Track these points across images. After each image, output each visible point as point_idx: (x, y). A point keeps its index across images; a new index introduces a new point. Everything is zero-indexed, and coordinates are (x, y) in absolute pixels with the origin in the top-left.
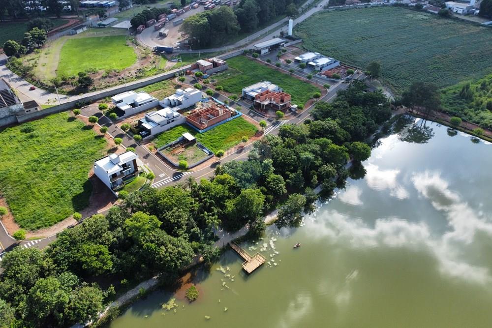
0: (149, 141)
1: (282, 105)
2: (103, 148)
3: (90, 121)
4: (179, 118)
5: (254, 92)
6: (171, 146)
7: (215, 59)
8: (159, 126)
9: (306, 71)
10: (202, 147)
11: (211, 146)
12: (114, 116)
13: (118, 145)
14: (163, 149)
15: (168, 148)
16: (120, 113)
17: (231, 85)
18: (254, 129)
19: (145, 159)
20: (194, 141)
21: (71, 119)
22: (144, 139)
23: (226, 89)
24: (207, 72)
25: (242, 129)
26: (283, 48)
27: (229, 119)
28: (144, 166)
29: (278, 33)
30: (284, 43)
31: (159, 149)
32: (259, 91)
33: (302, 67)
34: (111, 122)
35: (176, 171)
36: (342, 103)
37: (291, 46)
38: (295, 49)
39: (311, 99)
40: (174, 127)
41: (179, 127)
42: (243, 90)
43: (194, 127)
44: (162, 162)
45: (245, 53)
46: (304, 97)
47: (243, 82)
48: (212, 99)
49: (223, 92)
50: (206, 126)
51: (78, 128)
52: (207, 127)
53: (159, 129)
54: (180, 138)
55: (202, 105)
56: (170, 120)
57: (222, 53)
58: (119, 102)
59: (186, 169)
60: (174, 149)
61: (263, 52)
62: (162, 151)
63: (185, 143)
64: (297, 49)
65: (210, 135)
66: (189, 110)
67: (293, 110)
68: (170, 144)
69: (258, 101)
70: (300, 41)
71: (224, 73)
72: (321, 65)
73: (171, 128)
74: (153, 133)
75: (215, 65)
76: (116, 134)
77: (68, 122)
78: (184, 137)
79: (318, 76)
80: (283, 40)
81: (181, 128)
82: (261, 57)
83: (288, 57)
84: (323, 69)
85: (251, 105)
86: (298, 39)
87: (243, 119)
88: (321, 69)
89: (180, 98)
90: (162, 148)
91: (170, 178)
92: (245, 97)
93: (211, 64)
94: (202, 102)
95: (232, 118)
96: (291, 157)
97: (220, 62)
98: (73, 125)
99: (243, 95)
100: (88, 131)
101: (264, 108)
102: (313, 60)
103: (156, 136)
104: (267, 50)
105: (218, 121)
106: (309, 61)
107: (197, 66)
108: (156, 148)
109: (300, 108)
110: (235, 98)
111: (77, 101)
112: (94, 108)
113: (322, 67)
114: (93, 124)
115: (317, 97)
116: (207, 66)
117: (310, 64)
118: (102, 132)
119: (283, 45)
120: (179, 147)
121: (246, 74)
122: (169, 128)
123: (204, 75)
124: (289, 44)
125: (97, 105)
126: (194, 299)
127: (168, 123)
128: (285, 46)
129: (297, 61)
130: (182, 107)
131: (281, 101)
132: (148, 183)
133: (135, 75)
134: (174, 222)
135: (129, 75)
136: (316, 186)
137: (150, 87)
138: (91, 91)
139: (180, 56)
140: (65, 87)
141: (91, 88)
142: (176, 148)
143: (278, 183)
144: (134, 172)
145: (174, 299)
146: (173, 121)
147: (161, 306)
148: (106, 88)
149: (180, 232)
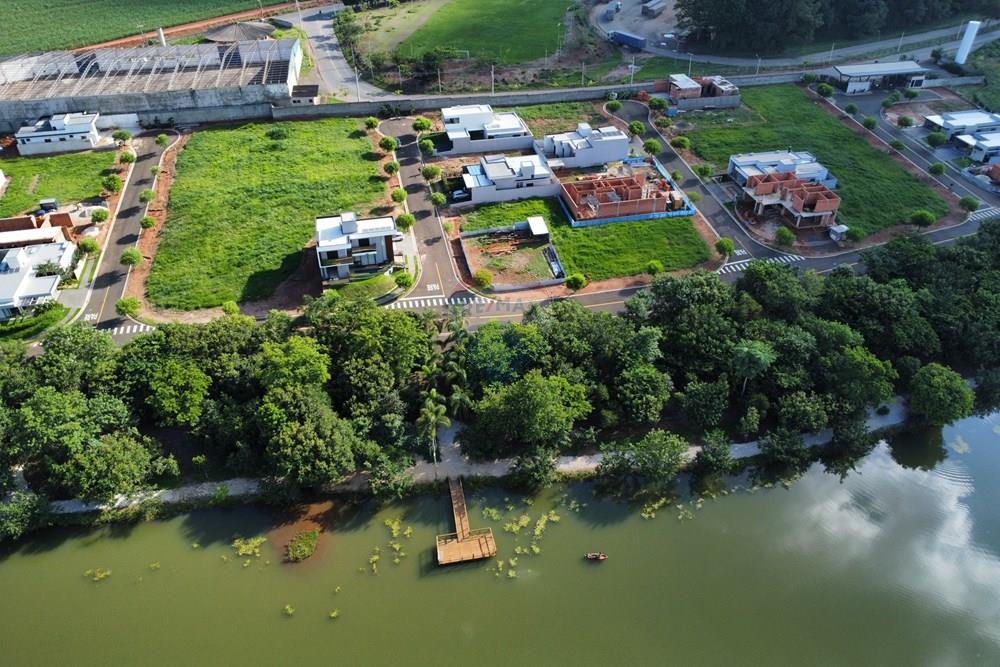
0: (458, 213)
1: (805, 215)
2: (369, 201)
3: (381, 146)
4: (548, 181)
5: (758, 169)
6: (491, 235)
7: (717, 80)
8: (494, 187)
9: (941, 156)
10: (553, 256)
11: (575, 259)
12: (428, 146)
13: (395, 204)
14: (474, 236)
15: (485, 236)
16: (443, 142)
17: (718, 143)
18: (699, 253)
19: (425, 246)
20: (544, 239)
21: (357, 135)
22: (452, 205)
23: (699, 149)
24: (681, 103)
25: (670, 244)
26: (915, 89)
27: (656, 215)
28: (415, 258)
29: (926, 54)
30: (923, 78)
31: (465, 233)
32: (770, 171)
33: (934, 142)
34: (420, 158)
35: (466, 287)
36: (969, 253)
37: (943, 89)
38: (945, 98)
39: (903, 223)
40: (527, 199)
41: (536, 202)
42: (733, 158)
43: (567, 212)
44: (453, 262)
45: (805, 82)
46: (886, 215)
47: (751, 142)
48: (652, 163)
49: (688, 155)
50: (592, 216)
51: (357, 152)
52: (595, 218)
53: (491, 195)
54: (520, 224)
55: (620, 169)
56: (525, 180)
57: (743, 71)
58: (452, 121)
59: (490, 291)
60: (494, 242)
61: (851, 88)
62: (466, 240)
63: (525, 238)
64: (953, 97)
65: (588, 236)
66: (583, 173)
67: (833, 237)
68: (493, 229)
69: (751, 193)
70: (979, 80)
71: (722, 113)
72: (990, 149)
73: (520, 200)
74: (476, 199)
75: (709, 90)
76: (411, 182)
77: (349, 137)
78: (528, 225)
79: (968, 175)
80: (925, 70)
81: (539, 205)
82: (840, 98)
83: (914, 112)
84: (993, 160)
85: (732, 197)
86: (978, 74)
87: (691, 224)
88: (986, 159)
89: (577, 143)
90: (472, 233)
91: (443, 299)
92: (731, 178)
93: (699, 86)
94: (625, 163)
95: (663, 215)
96: (723, 341)
97: (723, 88)
98: (355, 145)
99: (728, 171)
100: (368, 164)
101: (760, 212)
102: (978, 131)
103: (478, 207)
104: (866, 86)
105: (627, 212)
106: (962, 130)
107: (668, 87)
108: (461, 230)
109: (851, 236)
110: (703, 172)
111: (387, 104)
112: (405, 125)
113: (992, 155)
114: (384, 152)
115: (922, 222)
116: (686, 90)
117: (958, 139)
118: (386, 171)
119: (919, 83)
120: (507, 241)
121: (772, 127)
122: (516, 198)
123: (670, 108)
124: (937, 83)
125: (412, 119)
126: (296, 560)
127: (518, 187)
128: (924, 84)
129: (930, 125)
130: (571, 162)
131: (811, 206)
132: (396, 292)
133: (532, 78)
134: (355, 386)
135: (520, 77)
136: (752, 437)
137: (540, 109)
138: (431, 92)
139: (651, 61)
140: (391, 74)
141: (433, 86)
142: (500, 241)
143: (646, 391)
144: (384, 263)
145: (265, 539)
146: (531, 185)
147: (232, 541)
148: (460, 91)
149: (358, 409)
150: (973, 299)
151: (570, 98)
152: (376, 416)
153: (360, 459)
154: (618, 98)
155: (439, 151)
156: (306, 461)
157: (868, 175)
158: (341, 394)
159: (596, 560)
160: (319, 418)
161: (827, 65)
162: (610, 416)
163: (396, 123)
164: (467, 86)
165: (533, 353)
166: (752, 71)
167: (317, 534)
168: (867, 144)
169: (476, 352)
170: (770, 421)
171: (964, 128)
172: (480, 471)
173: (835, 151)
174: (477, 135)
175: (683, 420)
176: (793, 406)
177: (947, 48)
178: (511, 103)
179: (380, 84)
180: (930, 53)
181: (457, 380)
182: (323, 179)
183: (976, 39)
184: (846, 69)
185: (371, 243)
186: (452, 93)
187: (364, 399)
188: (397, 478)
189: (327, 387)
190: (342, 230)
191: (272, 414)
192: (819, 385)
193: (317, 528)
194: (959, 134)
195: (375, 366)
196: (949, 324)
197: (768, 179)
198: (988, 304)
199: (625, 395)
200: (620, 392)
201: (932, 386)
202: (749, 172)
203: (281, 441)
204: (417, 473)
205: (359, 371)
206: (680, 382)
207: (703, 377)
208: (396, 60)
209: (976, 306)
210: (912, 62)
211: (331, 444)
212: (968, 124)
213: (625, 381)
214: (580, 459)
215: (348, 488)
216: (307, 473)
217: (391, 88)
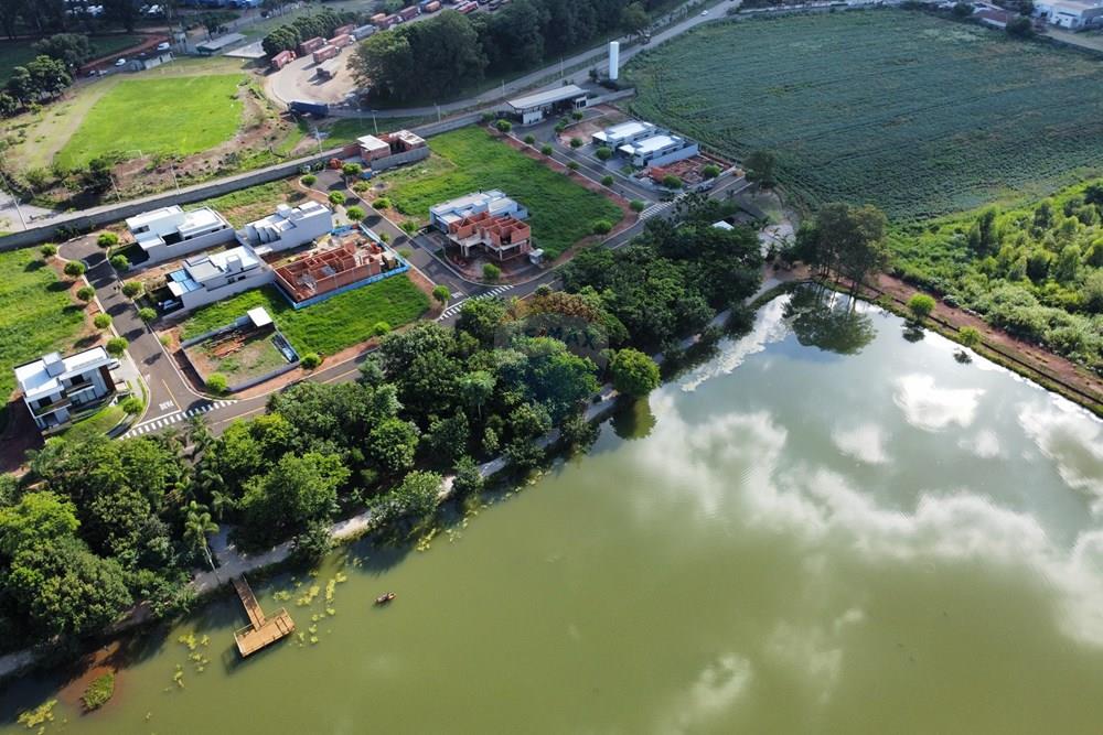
0: (173, 323)
1: (504, 248)
2: (70, 335)
3: (67, 273)
4: (259, 271)
5: (456, 214)
6: (215, 337)
7: (403, 135)
8: (205, 289)
9: (611, 167)
10: (282, 342)
11: (305, 340)
12: (121, 262)
13: (101, 330)
14: (197, 343)
15: (209, 340)
16: (136, 254)
17: (417, 197)
18: (420, 305)
19: (146, 366)
20: (269, 328)
21: (34, 266)
22: (165, 318)
23: (401, 206)
24: (374, 163)
25: (393, 303)
26: (581, 110)
27: (374, 279)
28: (139, 381)
29: (584, 75)
30: (584, 98)
31: (186, 342)
32: (467, 214)
33: (603, 157)
34: (115, 276)
35: (201, 396)
37: (604, 105)
38: (607, 113)
39: (589, 234)
40: (243, 293)
41: (252, 293)
42: (432, 209)
43: (285, 295)
44: (181, 375)
45: (484, 122)
46: (574, 231)
47: (447, 190)
48: (359, 229)
49: (392, 213)
50: (312, 294)
51: (40, 285)
52: (316, 295)
53: (204, 297)
54: (241, 319)
55: (330, 242)
56: (235, 275)
57: (427, 120)
58: (141, 230)
59: (226, 393)
60: (219, 344)
61: (527, 119)
62: (189, 349)
63: (250, 332)
64: (614, 111)
65: (312, 314)
66: (294, 254)
67: (533, 261)
68: (214, 331)
69: (454, 238)
70: (631, 92)
71: (415, 166)
72: (646, 154)
73: (236, 295)
74: (188, 305)
75: (398, 146)
76: (111, 303)
77: (26, 271)
78: (249, 318)
79: (634, 180)
80: (584, 91)
81: (256, 296)
82: (519, 130)
83: (584, 131)
84: (650, 163)
85: (440, 245)
86: (629, 87)
87: (408, 279)
88: (646, 164)
89: (280, 227)
90: (193, 340)
91: (180, 414)
92: (435, 228)
93: (387, 145)
94: (333, 234)
95: (380, 277)
96: (452, 379)
97: (411, 142)
98: (34, 278)
99: (430, 223)
100: (57, 295)
101: (467, 254)
102: (636, 138)
103: (193, 313)
104: (539, 115)
105: (344, 282)
106: (622, 142)
107: (357, 151)
108: (181, 340)
109: (546, 257)
110: (409, 228)
111: (61, 226)
112: (89, 244)
113: (649, 159)
114: (73, 278)
115: (602, 231)
116: (375, 151)
117: (622, 151)
118: (80, 298)
119: (583, 103)
120: (233, 339)
121: (463, 171)
122: (231, 294)
123: (365, 171)
124: (598, 100)
125: (94, 237)
126: (97, 707)
127: (230, 282)
128: (588, 103)
129: (597, 141)
130: (279, 246)
131: (506, 239)
132: (128, 420)
133: (218, 166)
134: (110, 523)
135: (204, 167)
136: (496, 454)
137: (234, 197)
138: (108, 201)
139: (337, 125)
140: (56, 191)
141: (109, 195)
142: (225, 341)
143: (396, 442)
144: (106, 395)
145: (55, 701)
146: (243, 278)
147: (17, 718)
148: (141, 195)
149: (120, 545)
150: (646, 288)
151: (263, 180)
152: (141, 545)
153: (135, 591)
154: (312, 170)
155: (134, 264)
156: (78, 610)
157: (553, 198)
158: (97, 536)
159: (387, 600)
160: (79, 565)
161: (502, 100)
162: (369, 474)
163: (78, 244)
164: (148, 187)
165: (282, 439)
166: (435, 118)
167: (112, 676)
168: (548, 170)
169: (226, 455)
170: (507, 436)
171: (623, 139)
172: (260, 563)
173: (523, 182)
174: (172, 238)
175: (434, 458)
176: (521, 417)
177: (600, 66)
178: (201, 196)
179: (47, 204)
180: (588, 73)
181: (215, 485)
182: (8, 323)
183: (620, 56)
184: (519, 103)
185: (85, 378)
186: (132, 198)
187: (122, 532)
188: (180, 595)
189: (80, 533)
190: (48, 373)
191: (26, 578)
192: (539, 392)
193: (110, 670)
194: (621, 145)
195: (125, 498)
196: (632, 313)
197: (466, 223)
198: (657, 290)
199: (378, 451)
200: (373, 450)
201: (624, 368)
202: (449, 220)
203: (45, 600)
204: (198, 585)
205: (109, 508)
206: (424, 425)
207: (442, 415)
208: (57, 174)
209: (649, 293)
210: (573, 86)
211: (101, 585)
212: (625, 136)
213: (375, 439)
214: (352, 521)
215: (132, 622)
216: (83, 621)
217: (62, 207)
